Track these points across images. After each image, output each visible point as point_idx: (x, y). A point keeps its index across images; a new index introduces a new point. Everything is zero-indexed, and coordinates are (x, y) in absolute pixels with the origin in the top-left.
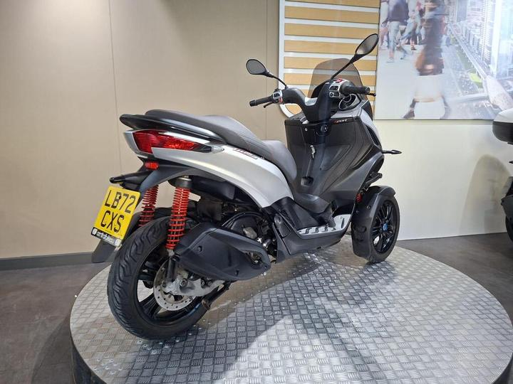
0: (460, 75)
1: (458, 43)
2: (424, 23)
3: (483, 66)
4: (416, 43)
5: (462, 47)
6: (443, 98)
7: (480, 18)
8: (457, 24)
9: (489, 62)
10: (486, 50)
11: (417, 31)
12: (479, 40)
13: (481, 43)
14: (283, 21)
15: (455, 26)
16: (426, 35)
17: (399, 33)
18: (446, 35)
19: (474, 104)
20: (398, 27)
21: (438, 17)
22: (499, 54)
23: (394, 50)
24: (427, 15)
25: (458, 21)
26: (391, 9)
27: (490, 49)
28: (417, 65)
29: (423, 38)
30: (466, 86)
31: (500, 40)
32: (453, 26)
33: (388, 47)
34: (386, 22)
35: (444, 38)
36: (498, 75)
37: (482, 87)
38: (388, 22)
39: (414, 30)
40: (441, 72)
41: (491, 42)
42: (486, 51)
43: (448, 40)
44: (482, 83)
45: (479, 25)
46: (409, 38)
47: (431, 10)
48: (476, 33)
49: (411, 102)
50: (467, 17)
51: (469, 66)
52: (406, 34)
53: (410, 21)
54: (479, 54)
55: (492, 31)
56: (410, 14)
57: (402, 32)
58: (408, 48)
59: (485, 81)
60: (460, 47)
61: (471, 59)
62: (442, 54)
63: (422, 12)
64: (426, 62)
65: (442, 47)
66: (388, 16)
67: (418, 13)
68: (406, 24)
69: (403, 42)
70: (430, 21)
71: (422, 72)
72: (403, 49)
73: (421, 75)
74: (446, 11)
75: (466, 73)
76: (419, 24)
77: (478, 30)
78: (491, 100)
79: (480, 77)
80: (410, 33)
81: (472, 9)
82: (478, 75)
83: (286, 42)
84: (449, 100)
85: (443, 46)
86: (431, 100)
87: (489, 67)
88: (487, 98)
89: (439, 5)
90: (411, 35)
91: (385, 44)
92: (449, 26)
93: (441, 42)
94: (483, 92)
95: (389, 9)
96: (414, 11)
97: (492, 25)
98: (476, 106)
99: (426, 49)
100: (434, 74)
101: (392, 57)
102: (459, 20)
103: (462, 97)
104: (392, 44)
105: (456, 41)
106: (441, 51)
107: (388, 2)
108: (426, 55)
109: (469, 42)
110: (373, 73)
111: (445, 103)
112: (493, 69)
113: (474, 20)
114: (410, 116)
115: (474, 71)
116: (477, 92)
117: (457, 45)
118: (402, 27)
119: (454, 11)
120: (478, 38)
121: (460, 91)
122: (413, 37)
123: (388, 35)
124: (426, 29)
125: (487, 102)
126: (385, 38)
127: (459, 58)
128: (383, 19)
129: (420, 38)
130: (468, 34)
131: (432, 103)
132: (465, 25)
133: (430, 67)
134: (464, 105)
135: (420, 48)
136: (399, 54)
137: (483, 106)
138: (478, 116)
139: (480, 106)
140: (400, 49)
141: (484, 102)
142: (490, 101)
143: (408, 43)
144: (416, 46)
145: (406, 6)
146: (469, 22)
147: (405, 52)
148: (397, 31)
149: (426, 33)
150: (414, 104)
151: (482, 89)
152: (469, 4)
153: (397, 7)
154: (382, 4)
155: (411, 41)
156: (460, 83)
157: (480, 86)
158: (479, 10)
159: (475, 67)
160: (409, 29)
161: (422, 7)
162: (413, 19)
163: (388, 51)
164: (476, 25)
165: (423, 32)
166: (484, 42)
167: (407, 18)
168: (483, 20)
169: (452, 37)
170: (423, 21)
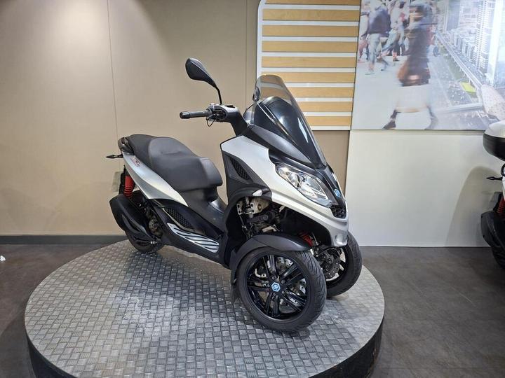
0: (450, 85)
1: (448, 52)
2: (408, 34)
3: (477, 75)
4: (398, 54)
5: (453, 57)
6: (429, 108)
7: (475, 25)
8: (447, 32)
9: (485, 71)
10: (481, 57)
11: (400, 42)
12: (473, 48)
13: (475, 51)
14: (260, 39)
15: (444, 35)
16: (410, 46)
17: (380, 44)
18: (433, 44)
19: (466, 115)
20: (379, 39)
21: (424, 27)
22: (497, 62)
23: (373, 62)
24: (412, 25)
25: (447, 30)
26: (371, 21)
27: (486, 57)
28: (399, 76)
29: (407, 49)
30: (456, 95)
31: (499, 48)
32: (441, 35)
33: (367, 59)
34: (366, 34)
35: (431, 48)
36: (496, 84)
37: (475, 97)
38: (368, 35)
39: (397, 41)
40: (427, 82)
41: (487, 49)
42: (482, 59)
43: (436, 50)
44: (475, 93)
45: (473, 31)
46: (391, 50)
47: (416, 20)
48: (469, 41)
49: (392, 113)
50: (459, 25)
51: (461, 76)
52: (387, 46)
53: (392, 32)
54: (474, 62)
55: (489, 38)
56: (392, 25)
57: (384, 44)
58: (389, 59)
59: (480, 91)
60: (450, 56)
61: (463, 68)
62: (429, 64)
63: (406, 23)
64: (411, 73)
65: (428, 57)
66: (368, 29)
67: (401, 23)
68: (387, 36)
69: (384, 54)
70: (414, 31)
71: (405, 82)
72: (384, 61)
73: (404, 85)
74: (435, 20)
75: (456, 83)
76: (402, 35)
77: (472, 38)
78: (487, 110)
79: (474, 86)
80: (392, 45)
81: (466, 16)
82: (472, 84)
83: (264, 59)
84: (435, 111)
85: (430, 56)
86: (415, 111)
87: (485, 76)
88: (483, 108)
89: (426, 15)
90: (394, 46)
91: (364, 56)
92: (437, 35)
93: (427, 52)
94: (478, 102)
95: (368, 22)
96: (397, 22)
97: (489, 31)
98: (468, 116)
99: (410, 60)
100: (419, 85)
101: (371, 69)
102: (449, 28)
103: (451, 107)
104: (371, 57)
105: (445, 51)
106: (427, 61)
107: (368, 15)
108: (410, 65)
109: (461, 51)
110: (351, 85)
111: (431, 114)
112: (490, 77)
113: (468, 28)
114: (391, 126)
115: (466, 80)
116: (469, 102)
117: (447, 55)
118: (384, 39)
119: (443, 19)
120: (472, 45)
121: (448, 101)
122: (396, 48)
123: (367, 47)
124: (410, 39)
125: (482, 112)
126: (365, 50)
127: (448, 67)
128: (362, 32)
129: (403, 49)
130: (460, 42)
131: (415, 114)
132: (456, 34)
133: (414, 77)
134: (454, 115)
135: (403, 59)
136: (379, 66)
137: (476, 117)
138: (469, 126)
139: (473, 116)
140: (381, 60)
141: (478, 113)
142: (485, 111)
143: (390, 55)
144: (398, 57)
145: (389, 17)
146: (461, 29)
147: (386, 63)
148: (377, 43)
149: (410, 43)
150: (395, 114)
151: (476, 99)
152: (461, 12)
153: (378, 19)
154: (362, 17)
155: (393, 52)
156: (450, 93)
157: (474, 95)
158: (474, 16)
159: (468, 76)
160: (390, 41)
161: (406, 18)
162: (396, 30)
163: (367, 63)
164: (470, 33)
165: (406, 42)
166: (479, 50)
167: (390, 29)
168: (479, 26)
169: (441, 46)
170: (406, 31)
